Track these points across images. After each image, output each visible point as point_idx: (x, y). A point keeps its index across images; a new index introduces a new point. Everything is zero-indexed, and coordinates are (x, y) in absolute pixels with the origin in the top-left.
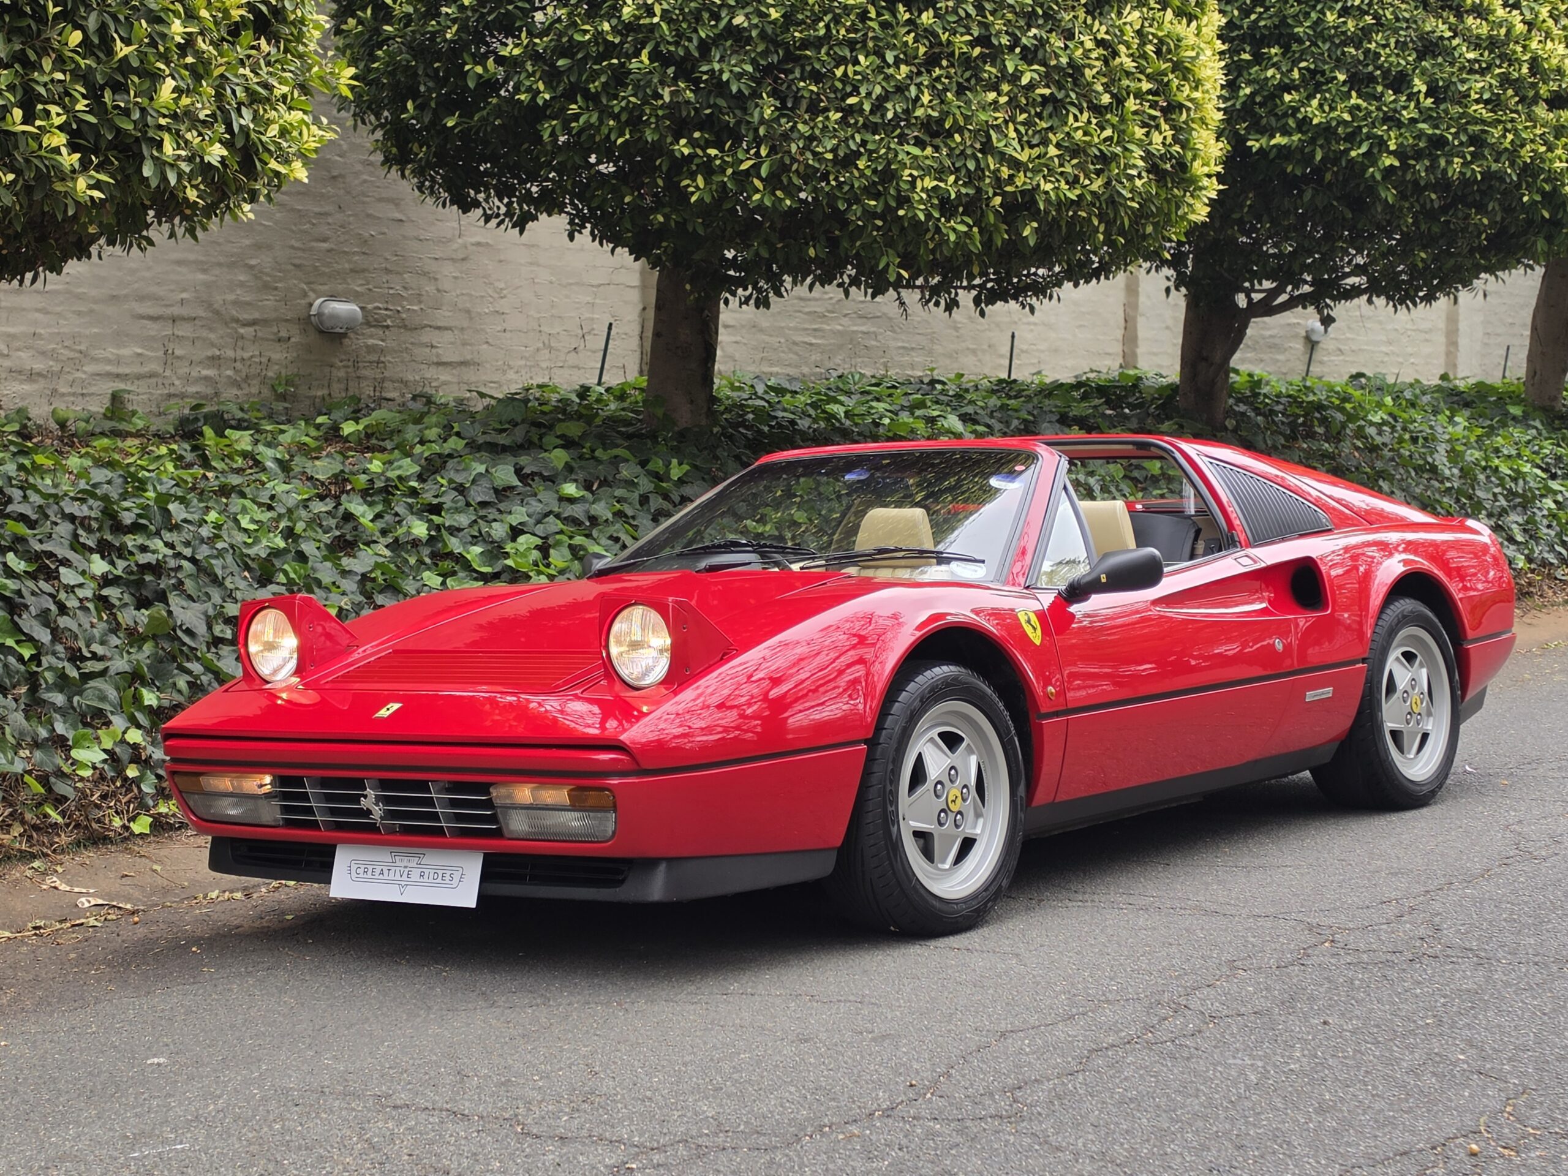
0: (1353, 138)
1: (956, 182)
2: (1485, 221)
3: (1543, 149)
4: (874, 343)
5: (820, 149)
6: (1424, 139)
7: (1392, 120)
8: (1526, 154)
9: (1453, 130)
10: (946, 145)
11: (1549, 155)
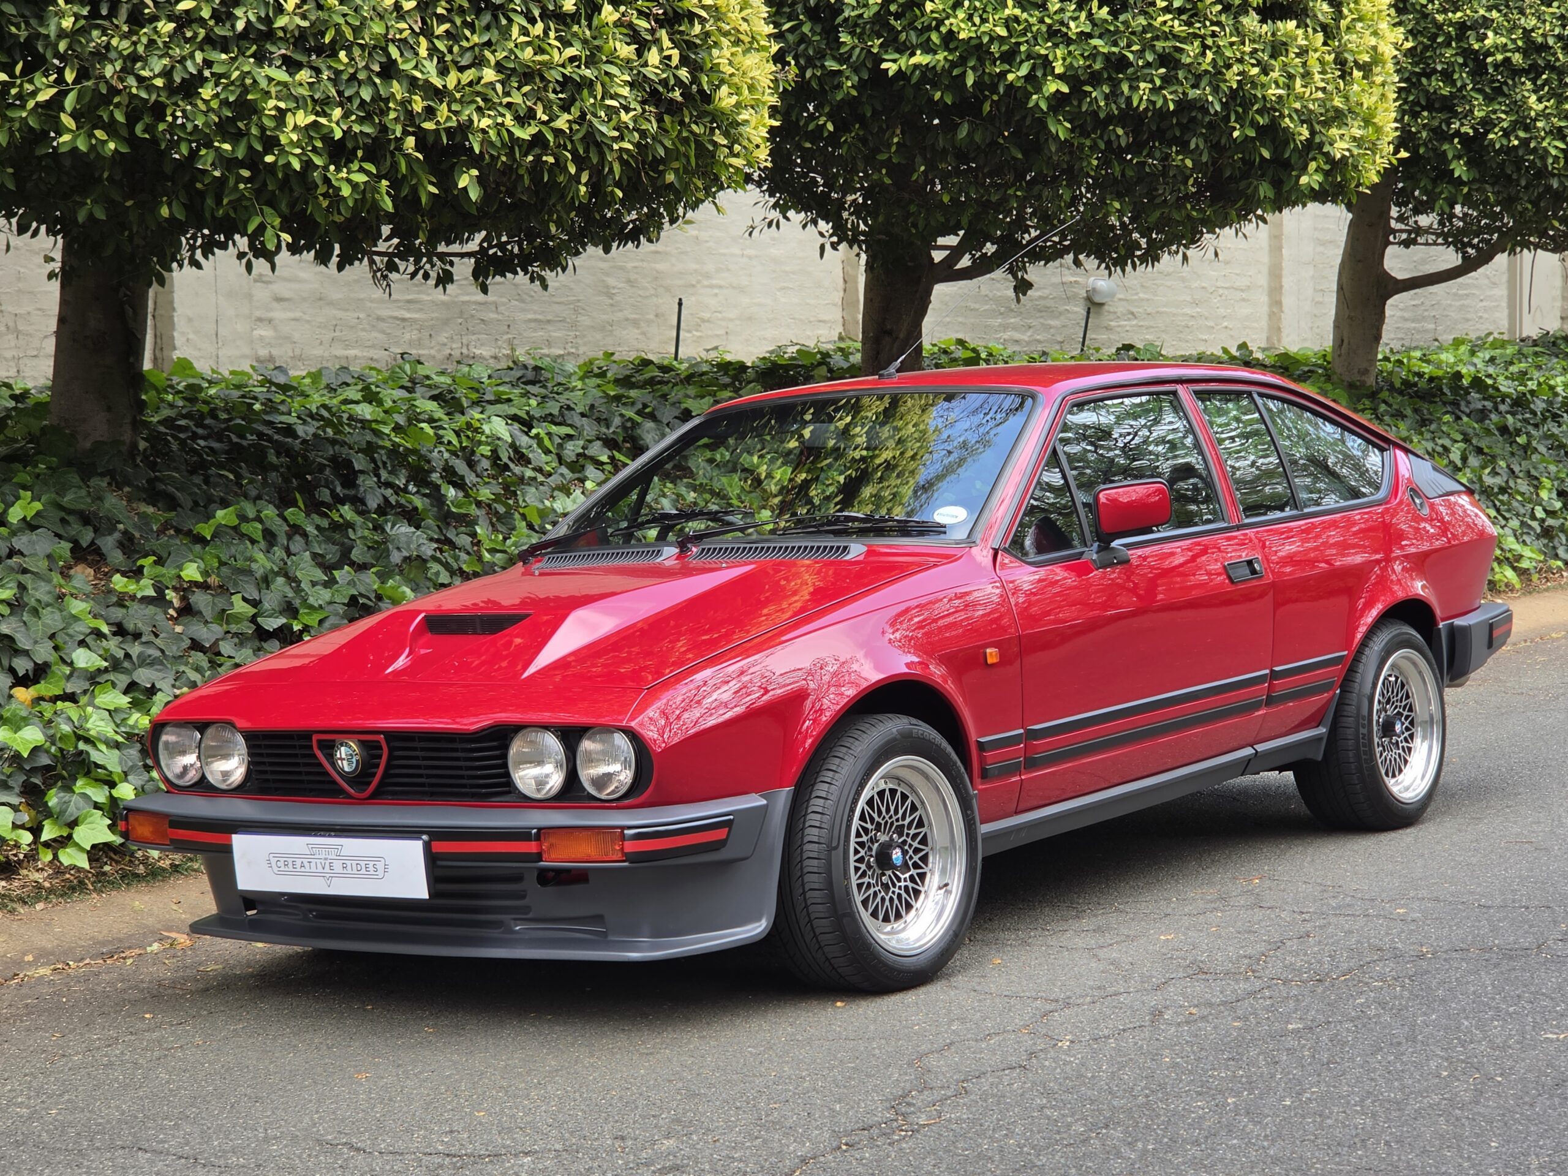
0: (1010, 57)
1: (346, 116)
2: (1189, 163)
3: (1255, 71)
4: (493, 316)
5: (145, 73)
6: (1099, 59)
7: (1056, 35)
8: (1232, 77)
9: (1135, 48)
10: (330, 67)
11: (1263, 78)
